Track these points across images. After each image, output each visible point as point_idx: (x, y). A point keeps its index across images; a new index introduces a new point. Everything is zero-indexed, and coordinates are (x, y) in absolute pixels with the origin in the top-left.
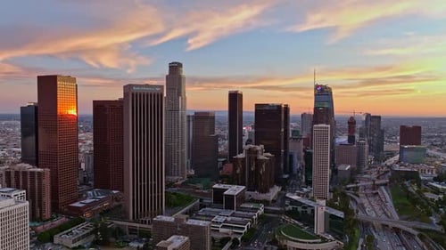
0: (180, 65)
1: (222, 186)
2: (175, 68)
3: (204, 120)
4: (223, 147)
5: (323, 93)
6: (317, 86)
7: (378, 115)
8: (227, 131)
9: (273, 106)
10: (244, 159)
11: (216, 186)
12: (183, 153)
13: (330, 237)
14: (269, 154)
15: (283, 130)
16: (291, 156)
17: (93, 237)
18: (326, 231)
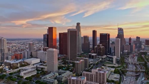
0: (80, 23)
1: (91, 54)
2: (78, 24)
3: (86, 38)
4: (91, 46)
5: (120, 30)
6: (119, 28)
7: (139, 37)
8: (92, 43)
9: (105, 34)
10: (97, 48)
11: (89, 54)
12: (80, 47)
13: (117, 64)
14: (103, 47)
15: (108, 41)
16: (111, 48)
17: (63, 62)
18: (116, 63)
